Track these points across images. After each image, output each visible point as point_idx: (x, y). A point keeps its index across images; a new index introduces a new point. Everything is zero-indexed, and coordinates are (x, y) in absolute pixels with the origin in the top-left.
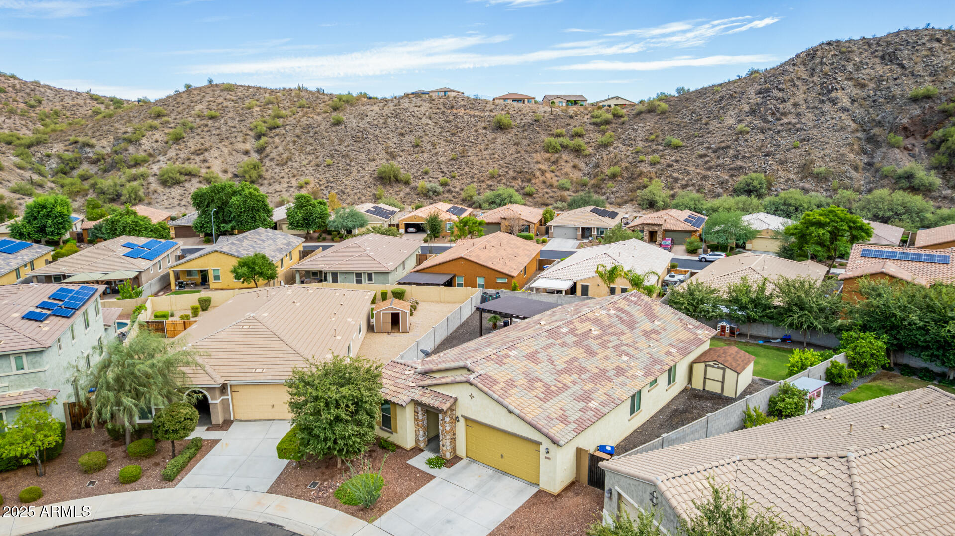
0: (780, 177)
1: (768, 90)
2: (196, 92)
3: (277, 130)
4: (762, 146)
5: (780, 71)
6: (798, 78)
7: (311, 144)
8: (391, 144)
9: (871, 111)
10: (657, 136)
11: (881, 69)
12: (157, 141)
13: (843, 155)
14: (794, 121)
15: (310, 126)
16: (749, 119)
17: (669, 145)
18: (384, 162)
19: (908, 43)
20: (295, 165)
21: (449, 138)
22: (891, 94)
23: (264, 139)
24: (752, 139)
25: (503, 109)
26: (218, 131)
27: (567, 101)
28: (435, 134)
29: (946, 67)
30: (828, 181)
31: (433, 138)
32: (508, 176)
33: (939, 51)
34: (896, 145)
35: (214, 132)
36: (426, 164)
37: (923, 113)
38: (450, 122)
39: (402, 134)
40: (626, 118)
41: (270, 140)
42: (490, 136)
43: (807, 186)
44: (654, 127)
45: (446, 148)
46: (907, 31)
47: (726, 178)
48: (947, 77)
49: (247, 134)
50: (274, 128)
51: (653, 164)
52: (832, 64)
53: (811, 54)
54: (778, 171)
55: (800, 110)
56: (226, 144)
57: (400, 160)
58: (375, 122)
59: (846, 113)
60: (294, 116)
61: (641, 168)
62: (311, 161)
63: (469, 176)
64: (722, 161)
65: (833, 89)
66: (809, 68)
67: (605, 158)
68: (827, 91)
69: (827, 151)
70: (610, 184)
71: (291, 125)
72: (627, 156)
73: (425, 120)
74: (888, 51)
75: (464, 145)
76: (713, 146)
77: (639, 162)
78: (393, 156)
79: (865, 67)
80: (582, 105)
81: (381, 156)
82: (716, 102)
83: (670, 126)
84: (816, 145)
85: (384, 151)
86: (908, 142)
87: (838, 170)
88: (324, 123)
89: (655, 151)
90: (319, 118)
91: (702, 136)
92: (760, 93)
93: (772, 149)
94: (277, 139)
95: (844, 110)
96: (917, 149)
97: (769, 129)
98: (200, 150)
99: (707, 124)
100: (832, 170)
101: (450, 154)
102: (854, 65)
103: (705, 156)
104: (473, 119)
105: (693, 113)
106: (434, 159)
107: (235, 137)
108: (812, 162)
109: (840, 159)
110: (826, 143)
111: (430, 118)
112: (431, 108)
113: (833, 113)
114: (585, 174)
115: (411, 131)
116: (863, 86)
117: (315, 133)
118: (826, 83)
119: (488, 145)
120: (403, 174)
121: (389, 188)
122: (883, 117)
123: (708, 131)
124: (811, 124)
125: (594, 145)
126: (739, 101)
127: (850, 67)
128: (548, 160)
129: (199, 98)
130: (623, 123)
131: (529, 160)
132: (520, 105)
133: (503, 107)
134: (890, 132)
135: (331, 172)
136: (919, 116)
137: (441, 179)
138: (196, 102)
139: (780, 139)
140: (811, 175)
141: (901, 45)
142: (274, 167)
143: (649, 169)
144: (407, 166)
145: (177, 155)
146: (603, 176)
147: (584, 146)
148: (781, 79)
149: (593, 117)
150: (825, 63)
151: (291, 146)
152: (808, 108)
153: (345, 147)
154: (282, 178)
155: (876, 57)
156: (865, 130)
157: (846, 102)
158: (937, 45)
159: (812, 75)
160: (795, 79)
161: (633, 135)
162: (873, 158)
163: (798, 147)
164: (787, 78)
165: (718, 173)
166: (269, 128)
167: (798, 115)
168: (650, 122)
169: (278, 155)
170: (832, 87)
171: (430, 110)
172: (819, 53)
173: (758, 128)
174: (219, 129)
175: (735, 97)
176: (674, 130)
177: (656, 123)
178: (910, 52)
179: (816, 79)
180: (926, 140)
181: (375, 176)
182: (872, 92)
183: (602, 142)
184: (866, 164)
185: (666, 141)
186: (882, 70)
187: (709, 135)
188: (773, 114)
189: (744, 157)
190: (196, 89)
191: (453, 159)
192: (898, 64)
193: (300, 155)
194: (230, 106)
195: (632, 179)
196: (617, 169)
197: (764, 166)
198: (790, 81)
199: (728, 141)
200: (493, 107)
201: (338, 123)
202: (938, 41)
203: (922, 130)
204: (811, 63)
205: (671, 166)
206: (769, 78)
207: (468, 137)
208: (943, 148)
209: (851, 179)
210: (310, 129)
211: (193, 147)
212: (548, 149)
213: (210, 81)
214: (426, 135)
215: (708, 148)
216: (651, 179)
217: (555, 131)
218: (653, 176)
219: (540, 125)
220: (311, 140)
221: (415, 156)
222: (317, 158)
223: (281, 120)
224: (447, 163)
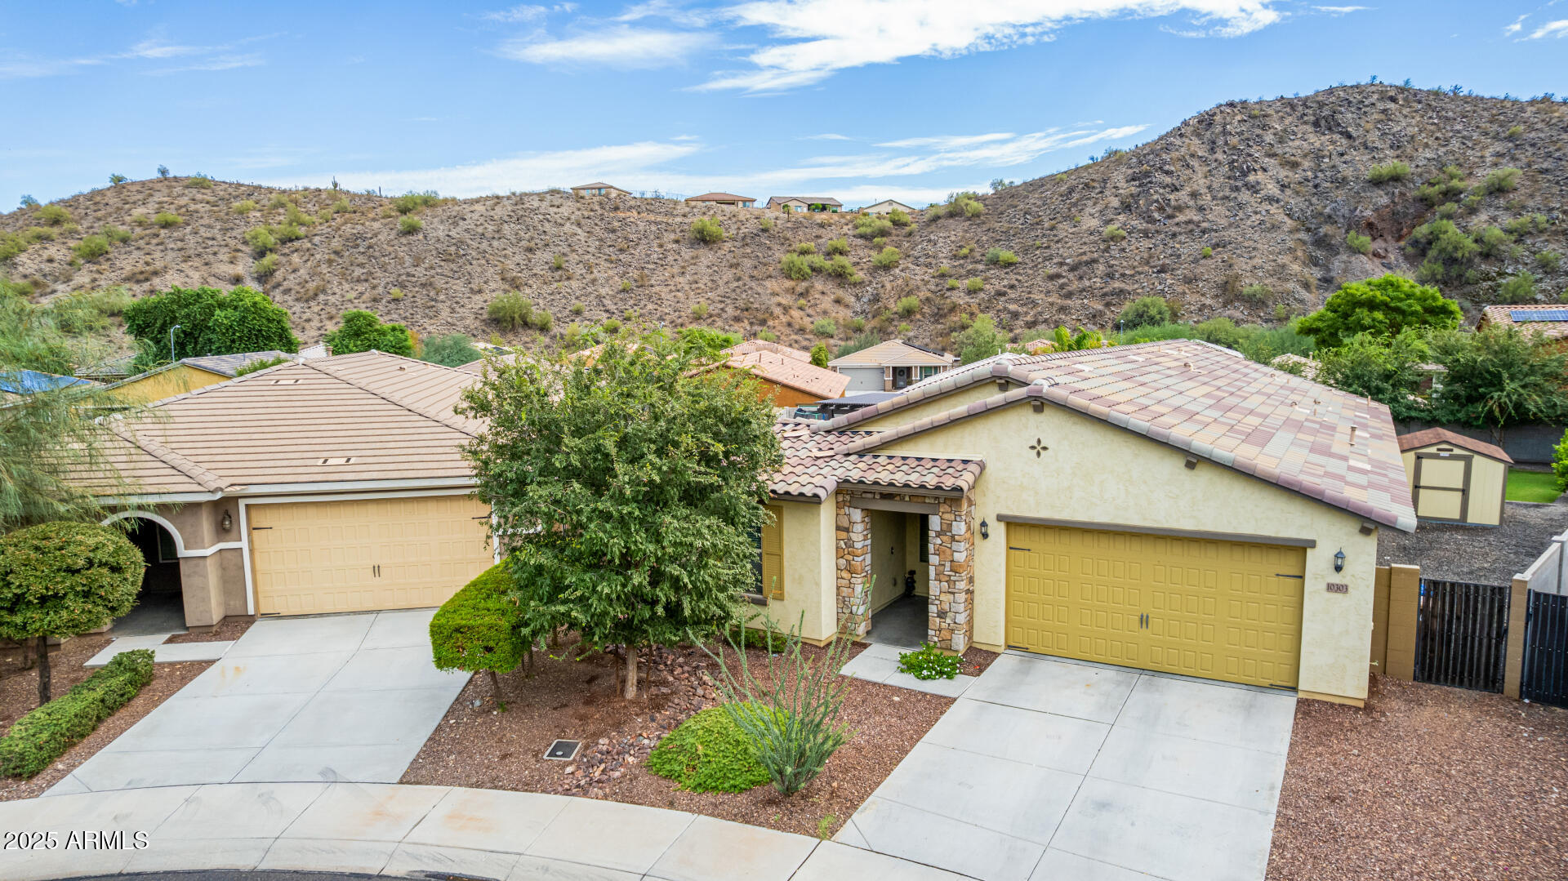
0: (1189, 304)
1: (1147, 174)
2: (134, 188)
3: (296, 244)
4: (1151, 257)
5: (1164, 144)
6: (1192, 156)
7: (361, 265)
8: (510, 264)
9: (1314, 200)
10: (971, 250)
11: (1316, 140)
12: (50, 261)
13: (1283, 266)
14: (1196, 218)
15: (359, 236)
16: (1121, 218)
17: (995, 262)
18: (500, 294)
19: (1350, 102)
20: (332, 299)
21: (614, 257)
22: (1339, 175)
23: (269, 259)
24: (1133, 247)
25: (704, 213)
26: (180, 244)
27: (809, 205)
28: (589, 249)
29: (1412, 137)
30: (1267, 307)
31: (586, 257)
32: (724, 316)
33: (1397, 114)
34: (1362, 250)
35: (172, 245)
36: (577, 298)
37: (1393, 202)
38: (614, 231)
39: (530, 250)
40: (914, 226)
41: (284, 260)
42: (687, 253)
43: (1237, 314)
44: (963, 237)
45: (611, 273)
46: (1344, 88)
47: (1100, 307)
48: (1417, 150)
49: (238, 251)
50: (291, 240)
51: (971, 292)
52: (1241, 133)
53: (1206, 121)
54: (1184, 293)
55: (1203, 203)
56: (196, 264)
57: (528, 291)
58: (480, 230)
59: (1276, 205)
60: (327, 224)
61: (954, 299)
62: (362, 294)
63: (656, 317)
64: (1087, 283)
65: (1249, 170)
66: (1205, 140)
67: (888, 286)
68: (1240, 173)
69: (1257, 261)
70: (904, 325)
71: (322, 235)
72: (926, 283)
73: (568, 228)
74: (1323, 114)
75: (643, 268)
76: (1068, 261)
77: (948, 290)
78: (515, 284)
79: (1292, 137)
80: (834, 212)
81: (493, 285)
82: (1062, 196)
83: (991, 234)
84: (1238, 252)
85: (498, 278)
86: (1379, 245)
87: (1280, 289)
88: (385, 231)
89: (972, 273)
90: (376, 225)
91: (1048, 247)
92: (1134, 180)
93: (1167, 261)
94: (295, 258)
95: (1271, 200)
96: (1392, 257)
97: (1157, 232)
98: (142, 273)
99: (1052, 228)
100: (1271, 289)
101: (619, 283)
102: (1275, 134)
103: (1058, 276)
104: (654, 228)
105: (1026, 213)
106: (589, 290)
107: (215, 254)
108: (1237, 277)
109: (1280, 272)
110: (1254, 249)
111: (579, 225)
112: (579, 209)
113: (1255, 205)
114: (856, 313)
115: (547, 245)
116: (1294, 165)
117: (370, 247)
118: (1237, 161)
119: (683, 267)
120: (535, 314)
121: (510, 336)
122: (1334, 209)
123: (1056, 239)
124: (1224, 222)
125: (865, 267)
126: (1101, 192)
127: (1269, 137)
128: (792, 291)
129: (140, 197)
130: (910, 234)
131: (759, 290)
132: (732, 207)
133: (704, 210)
134: (1347, 232)
135: (401, 312)
136: (1387, 207)
137: (606, 322)
138: (134, 203)
139: (1178, 246)
140: (1240, 297)
141: (1340, 106)
142: (291, 303)
143: (967, 299)
144: (541, 302)
145: (94, 280)
146: (888, 314)
147: (850, 269)
148: (1164, 156)
149: (856, 227)
150: (1230, 134)
151: (324, 269)
152: (1214, 198)
153: (426, 269)
154: (308, 320)
155: (1305, 123)
156: (1308, 230)
157: (1272, 189)
158: (1392, 106)
159: (1212, 150)
160: (1187, 157)
161: (931, 250)
162: (1329, 270)
163: (1210, 256)
164: (1175, 155)
165: (1085, 301)
166: (280, 240)
167: (1201, 209)
168: (957, 229)
169: (299, 284)
170: (1248, 167)
171: (577, 213)
172: (1218, 118)
173: (1140, 231)
174: (182, 240)
175: (1094, 187)
176: (1001, 240)
177: (966, 231)
178: (1355, 116)
179: (1220, 156)
180: (1402, 243)
181: (485, 316)
182: (1309, 173)
183: (881, 262)
184: (1319, 280)
185: (989, 256)
186: (1319, 142)
187: (1059, 245)
188: (1161, 209)
189: (1123, 275)
190: (133, 183)
191: (624, 290)
192: (1341, 133)
193: (340, 284)
194: (202, 210)
195: (938, 316)
196: (913, 301)
197: (1159, 287)
198: (1179, 160)
199: (1093, 252)
200: (687, 209)
201: (411, 230)
202: (1393, 99)
203: (1394, 229)
204: (1209, 132)
205: (1004, 294)
206: (1145, 156)
207: (648, 255)
208: (1432, 253)
209: (1302, 301)
210: (359, 241)
211: (128, 268)
212: (788, 273)
213: (163, 172)
214: (573, 251)
215: (1061, 264)
216: (972, 314)
217: (798, 246)
218: (975, 309)
219: (771, 237)
220: (361, 259)
221: (555, 285)
222: (374, 288)
223: (304, 229)
224: (614, 297)
